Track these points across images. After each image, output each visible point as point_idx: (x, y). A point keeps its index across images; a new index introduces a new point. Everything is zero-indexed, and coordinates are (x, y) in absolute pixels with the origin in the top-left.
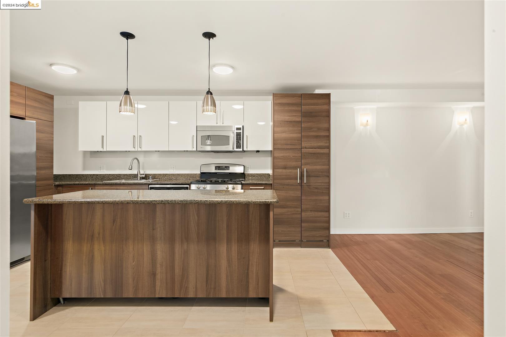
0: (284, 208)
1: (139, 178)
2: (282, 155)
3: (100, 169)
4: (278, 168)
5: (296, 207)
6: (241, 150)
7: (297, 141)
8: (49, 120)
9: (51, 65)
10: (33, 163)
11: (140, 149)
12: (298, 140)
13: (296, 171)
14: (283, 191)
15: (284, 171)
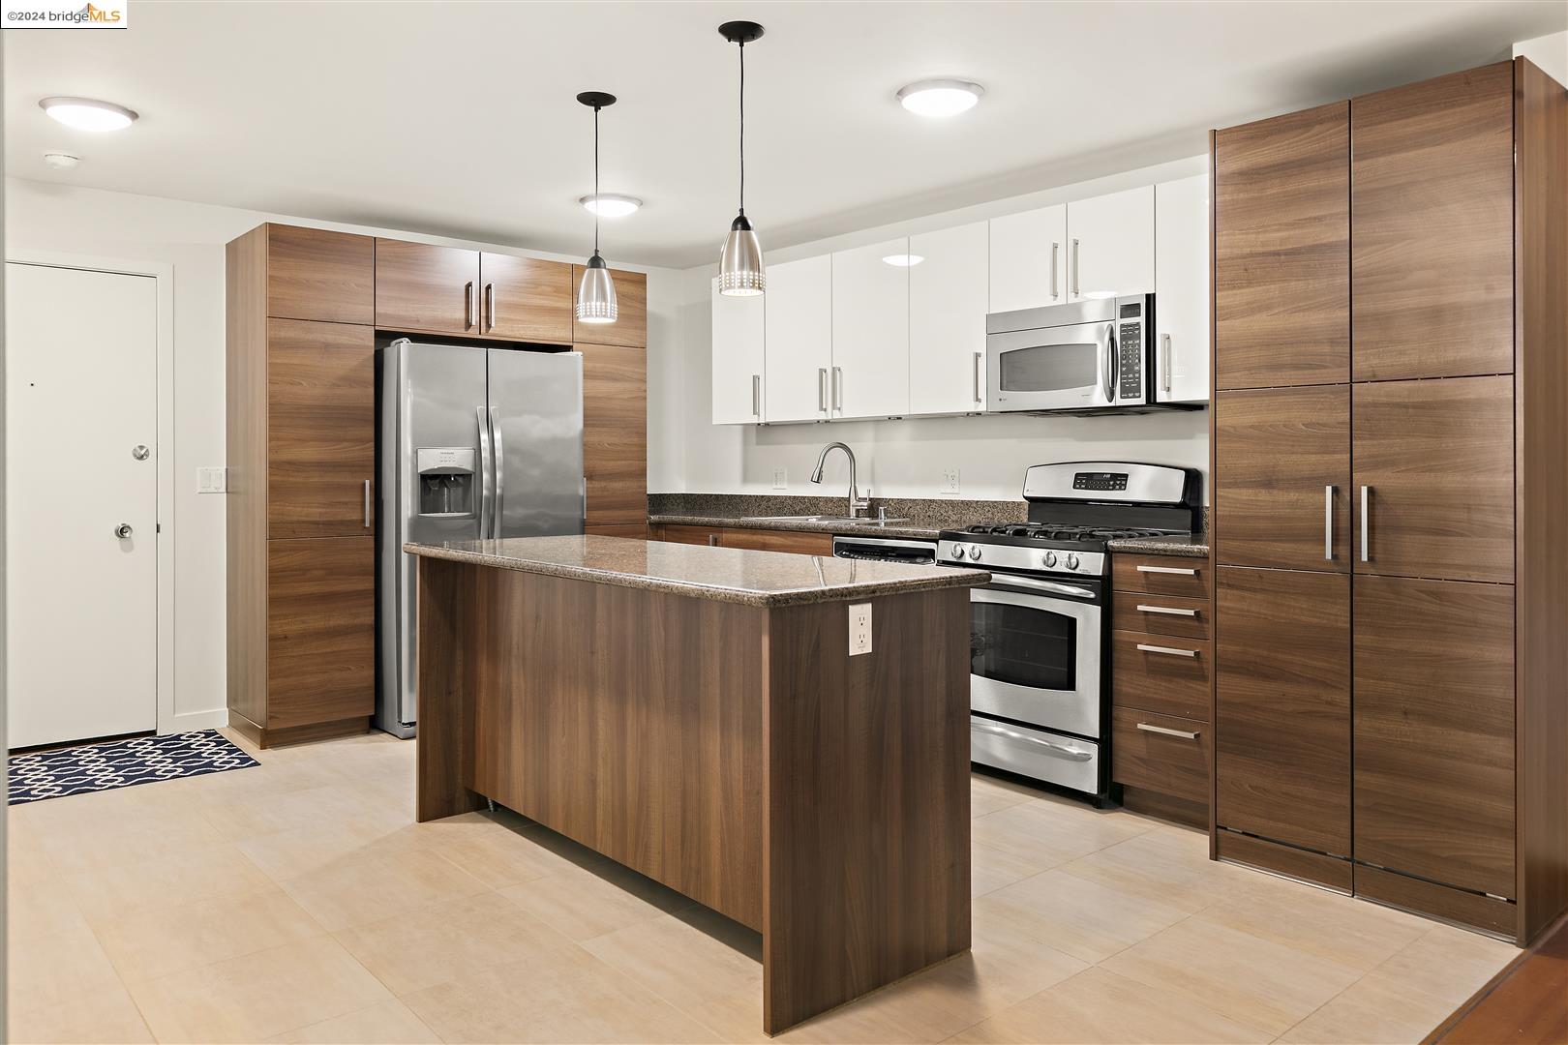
0: (1266, 677)
1: (853, 513)
2: (1251, 419)
3: (776, 478)
4: (1235, 485)
5: (1325, 684)
6: (1142, 401)
7: (1326, 349)
8: (633, 344)
9: (583, 200)
10: (575, 462)
11: (837, 415)
12: (1332, 342)
13: (1317, 497)
14: (1259, 596)
15: (1264, 495)
